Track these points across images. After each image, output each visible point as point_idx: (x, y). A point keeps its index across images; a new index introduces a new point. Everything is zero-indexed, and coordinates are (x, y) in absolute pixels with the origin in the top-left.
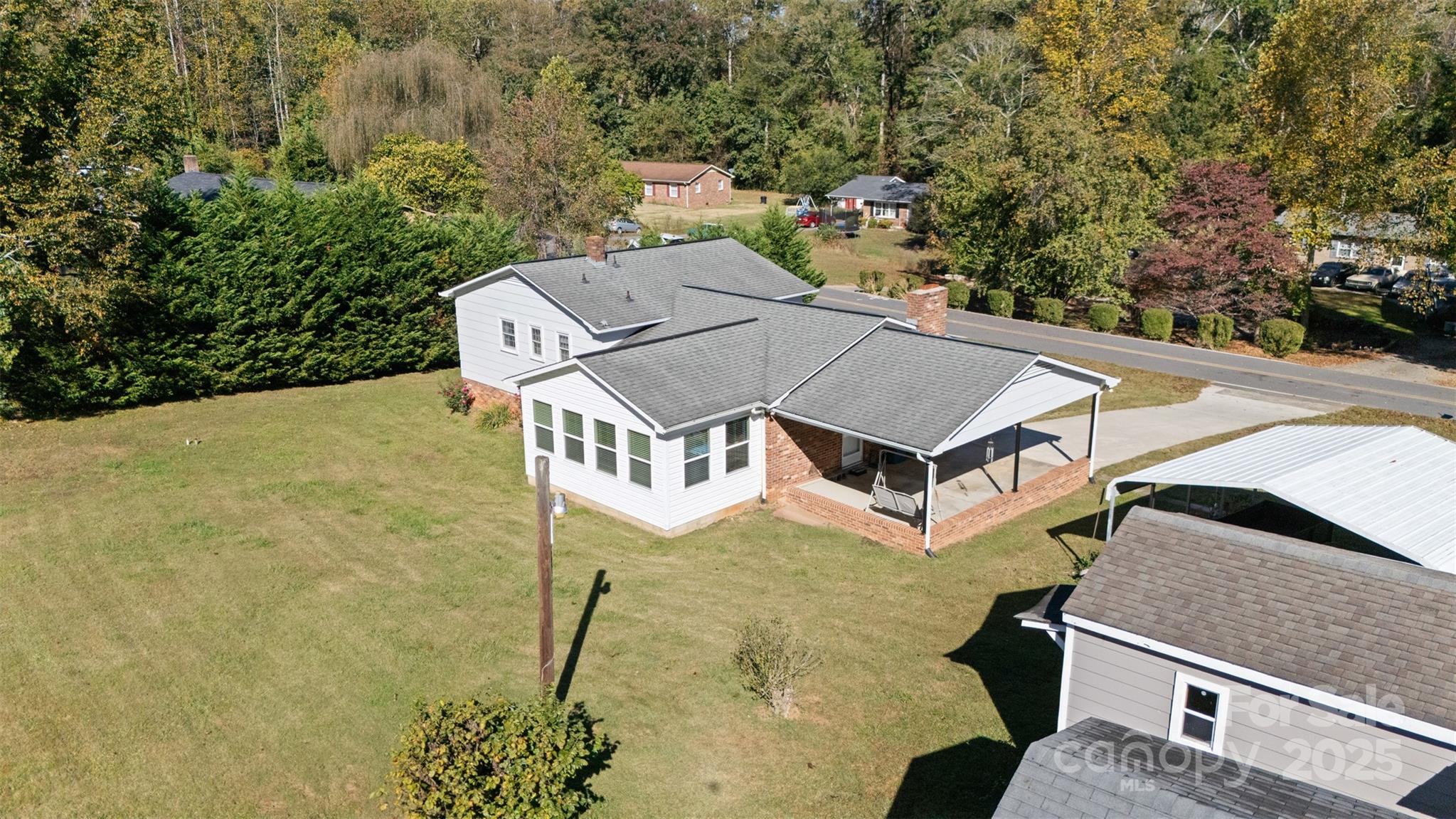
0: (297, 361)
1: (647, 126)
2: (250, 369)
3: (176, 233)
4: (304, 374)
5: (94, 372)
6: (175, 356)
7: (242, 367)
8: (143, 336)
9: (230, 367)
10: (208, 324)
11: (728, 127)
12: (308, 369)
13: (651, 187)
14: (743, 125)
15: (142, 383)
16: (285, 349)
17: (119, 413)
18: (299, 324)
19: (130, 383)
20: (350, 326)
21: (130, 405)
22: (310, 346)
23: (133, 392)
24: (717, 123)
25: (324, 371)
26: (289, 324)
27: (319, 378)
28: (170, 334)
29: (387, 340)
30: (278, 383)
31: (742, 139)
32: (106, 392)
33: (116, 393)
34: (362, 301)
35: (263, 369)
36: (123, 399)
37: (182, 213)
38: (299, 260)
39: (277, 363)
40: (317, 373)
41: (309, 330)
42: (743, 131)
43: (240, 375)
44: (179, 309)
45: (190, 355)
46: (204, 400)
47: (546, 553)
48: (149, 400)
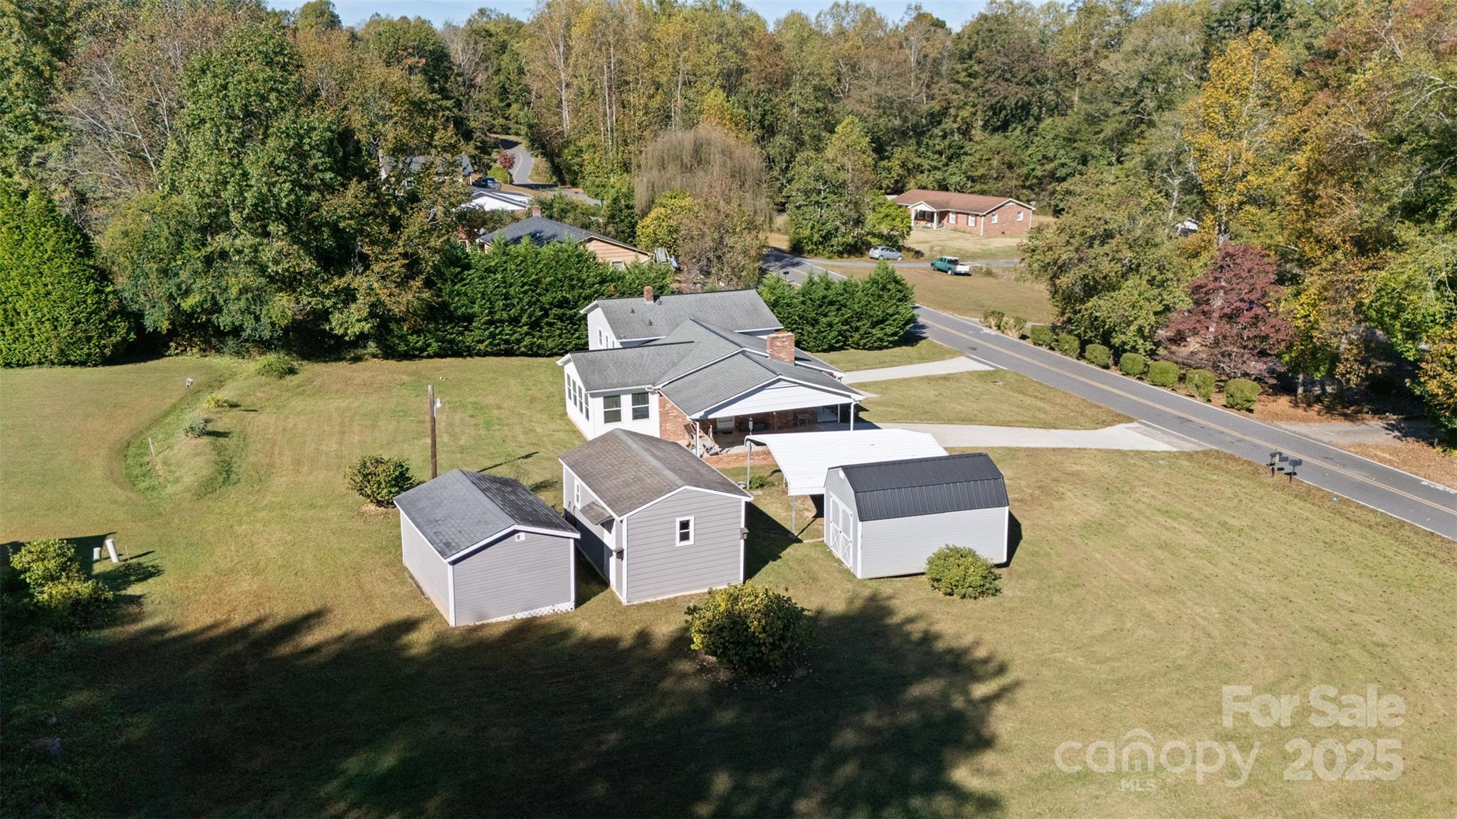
0: (518, 341)
1: (985, 157)
2: (491, 344)
3: (458, 269)
4: (523, 349)
5: (412, 338)
6: (452, 334)
7: (487, 343)
8: (437, 323)
9: (481, 342)
10: (470, 318)
11: (1052, 161)
12: (526, 346)
13: (954, 216)
14: (1063, 161)
15: (435, 345)
16: (511, 335)
17: (424, 360)
18: (520, 322)
19: (429, 345)
20: (550, 325)
21: (429, 357)
22: (527, 334)
23: (430, 350)
24: (1044, 157)
25: (535, 349)
26: (515, 321)
27: (534, 352)
28: (450, 322)
29: (573, 334)
30: (509, 353)
31: (1061, 173)
32: (417, 349)
33: (422, 350)
34: (559, 311)
35: (498, 344)
36: (425, 354)
37: (465, 258)
38: (522, 287)
39: (507, 342)
40: (531, 349)
41: (526, 325)
42: (1063, 165)
43: (486, 346)
44: (456, 309)
45: (461, 333)
46: (468, 358)
47: (433, 420)
48: (437, 355)
